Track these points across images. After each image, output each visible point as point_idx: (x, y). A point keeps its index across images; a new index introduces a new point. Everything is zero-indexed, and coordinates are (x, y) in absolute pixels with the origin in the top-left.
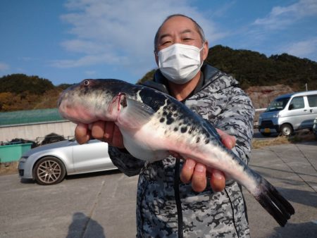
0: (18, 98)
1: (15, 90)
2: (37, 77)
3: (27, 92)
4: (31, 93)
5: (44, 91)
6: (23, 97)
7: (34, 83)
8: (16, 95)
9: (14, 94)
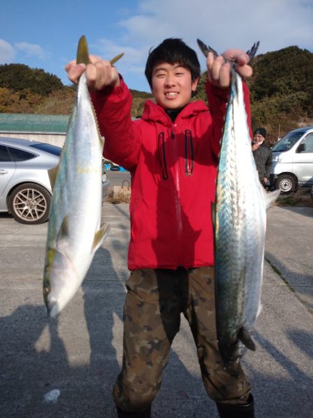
0: (16, 96)
1: (13, 87)
2: (42, 70)
3: (28, 90)
4: (33, 91)
5: (50, 92)
6: (22, 97)
7: (38, 79)
8: (14, 93)
9: (12, 90)
